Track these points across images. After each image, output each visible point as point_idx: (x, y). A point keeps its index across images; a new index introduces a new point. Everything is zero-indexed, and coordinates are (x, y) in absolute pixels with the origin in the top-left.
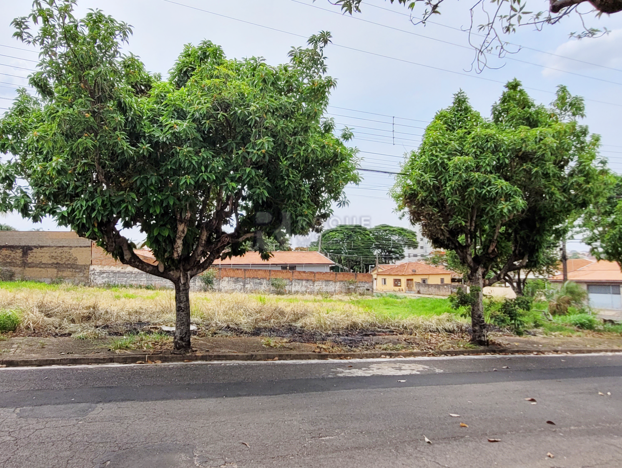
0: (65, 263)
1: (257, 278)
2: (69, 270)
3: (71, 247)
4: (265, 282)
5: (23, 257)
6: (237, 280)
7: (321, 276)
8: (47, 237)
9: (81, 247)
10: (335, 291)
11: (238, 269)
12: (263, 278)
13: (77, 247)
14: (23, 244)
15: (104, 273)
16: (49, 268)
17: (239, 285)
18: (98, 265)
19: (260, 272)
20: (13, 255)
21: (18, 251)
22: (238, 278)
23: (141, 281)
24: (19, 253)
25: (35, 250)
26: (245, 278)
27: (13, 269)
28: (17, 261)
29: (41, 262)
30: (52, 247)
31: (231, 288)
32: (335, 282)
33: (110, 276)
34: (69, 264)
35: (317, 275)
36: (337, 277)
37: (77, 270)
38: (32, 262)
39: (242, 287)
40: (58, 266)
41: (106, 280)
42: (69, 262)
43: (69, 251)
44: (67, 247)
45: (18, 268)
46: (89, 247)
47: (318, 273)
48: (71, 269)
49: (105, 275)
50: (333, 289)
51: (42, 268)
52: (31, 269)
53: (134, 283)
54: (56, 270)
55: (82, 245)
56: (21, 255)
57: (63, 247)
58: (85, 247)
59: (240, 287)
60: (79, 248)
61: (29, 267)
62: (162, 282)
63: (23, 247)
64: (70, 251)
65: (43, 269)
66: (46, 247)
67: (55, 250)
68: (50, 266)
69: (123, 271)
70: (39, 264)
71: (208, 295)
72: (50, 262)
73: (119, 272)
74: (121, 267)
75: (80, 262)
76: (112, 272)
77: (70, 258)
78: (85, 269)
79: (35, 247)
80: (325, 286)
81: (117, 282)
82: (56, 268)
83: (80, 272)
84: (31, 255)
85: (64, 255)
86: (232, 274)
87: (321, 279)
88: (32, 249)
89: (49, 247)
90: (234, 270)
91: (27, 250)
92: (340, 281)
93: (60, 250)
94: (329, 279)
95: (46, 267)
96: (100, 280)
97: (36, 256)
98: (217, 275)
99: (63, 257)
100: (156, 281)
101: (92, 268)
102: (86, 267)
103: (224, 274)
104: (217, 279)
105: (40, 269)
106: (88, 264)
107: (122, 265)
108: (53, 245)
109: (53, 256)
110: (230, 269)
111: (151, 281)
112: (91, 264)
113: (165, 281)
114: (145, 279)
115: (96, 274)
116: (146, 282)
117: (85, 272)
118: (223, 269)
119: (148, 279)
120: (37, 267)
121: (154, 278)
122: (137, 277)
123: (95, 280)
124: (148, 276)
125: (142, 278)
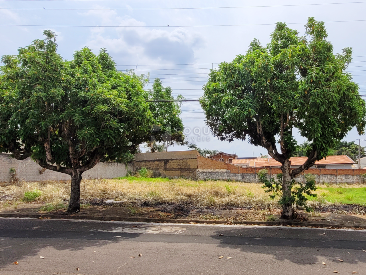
0: (184, 168)
3: (187, 159)
4: (300, 176)
5: (164, 165)
7: (342, 172)
8: (175, 154)
9: (192, 159)
10: (353, 182)
13: (190, 159)
14: (164, 158)
15: (204, 173)
18: (201, 168)
20: (160, 164)
21: (162, 162)
23: (224, 177)
24: (163, 163)
25: (170, 161)
27: (160, 171)
28: (162, 167)
32: (353, 176)
33: (207, 174)
34: (186, 168)
35: (338, 171)
36: (354, 173)
38: (169, 168)
40: (181, 169)
41: (205, 176)
43: (186, 161)
44: (185, 159)
45: (162, 171)
46: (196, 158)
47: (339, 169)
48: (187, 171)
49: (204, 174)
50: (352, 181)
51: (174, 171)
53: (220, 178)
54: (180, 172)
56: (164, 164)
57: (183, 159)
58: (194, 159)
61: (168, 170)
62: (236, 177)
63: (164, 160)
66: (175, 159)
67: (179, 161)
68: (177, 170)
69: (214, 171)
70: (172, 169)
72: (177, 168)
73: (212, 172)
74: (213, 170)
75: (192, 167)
76: (208, 172)
77: (187, 165)
78: (194, 171)
79: (170, 160)
80: (345, 178)
82: (180, 170)
83: (192, 172)
84: (168, 164)
85: (184, 163)
86: (278, 172)
87: (341, 174)
88: (168, 161)
89: (177, 159)
90: (279, 169)
91: (166, 162)
92: (357, 175)
93: (182, 161)
94: (348, 174)
96: (202, 177)
97: (170, 165)
98: (269, 173)
99: (183, 164)
100: (233, 177)
101: (198, 170)
102: (195, 170)
103: (274, 172)
104: (269, 175)
105: (173, 171)
106: (196, 168)
107: (213, 168)
108: (178, 158)
109: (178, 164)
110: (277, 169)
111: (230, 177)
112: (197, 168)
113: (238, 177)
114: (226, 176)
115: (200, 173)
116: (226, 178)
117: (194, 173)
118: (272, 169)
119: (228, 176)
120: (171, 171)
121: (231, 175)
122: (222, 175)
123: (200, 176)
124: (227, 174)
125: (224, 175)
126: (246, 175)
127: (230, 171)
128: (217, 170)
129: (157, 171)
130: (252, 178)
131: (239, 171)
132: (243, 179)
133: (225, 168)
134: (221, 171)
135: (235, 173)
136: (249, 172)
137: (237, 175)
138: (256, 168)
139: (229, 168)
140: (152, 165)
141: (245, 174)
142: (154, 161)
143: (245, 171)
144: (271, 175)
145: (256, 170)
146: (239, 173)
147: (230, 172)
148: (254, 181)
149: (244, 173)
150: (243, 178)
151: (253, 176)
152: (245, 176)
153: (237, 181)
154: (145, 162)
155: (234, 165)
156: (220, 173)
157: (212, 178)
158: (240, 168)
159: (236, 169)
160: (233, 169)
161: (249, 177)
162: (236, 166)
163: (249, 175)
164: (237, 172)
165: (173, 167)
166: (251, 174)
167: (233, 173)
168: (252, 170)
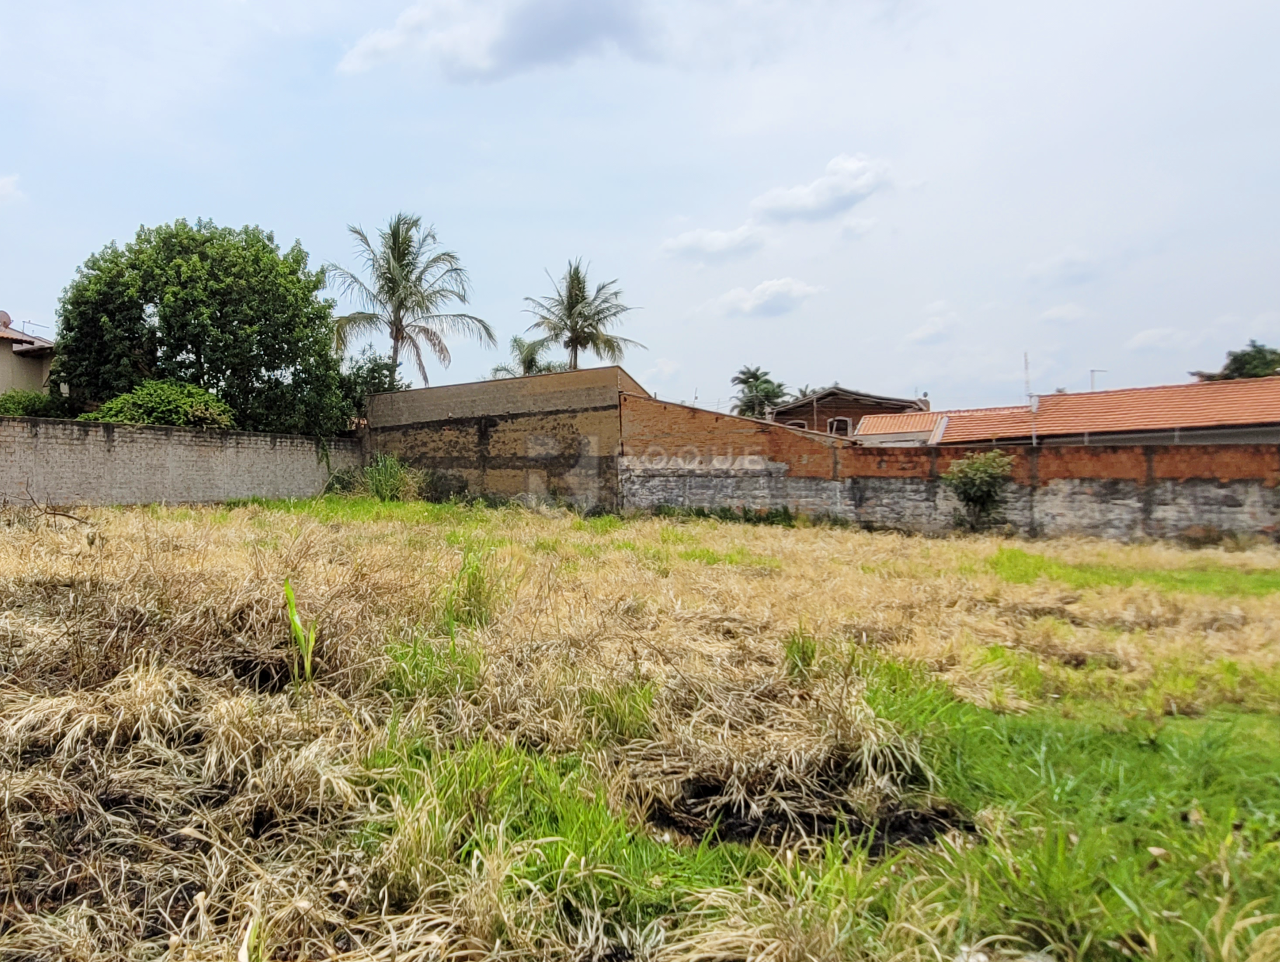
0: (562, 454)
1: (1212, 481)
2: (572, 470)
3: (574, 411)
4: (1253, 496)
5: (479, 444)
6: (1111, 490)
8: (524, 392)
9: (595, 409)
11: (1115, 449)
12: (1245, 481)
13: (586, 410)
14: (479, 413)
15: (654, 476)
16: (529, 468)
17: (1125, 510)
18: (637, 454)
19: (1226, 457)
20: (461, 440)
21: (471, 430)
22: (1115, 482)
23: (755, 497)
24: (472, 436)
25: (502, 426)
26: (1152, 481)
27: (464, 473)
28: (471, 453)
29: (515, 454)
30: (535, 415)
31: (1085, 521)
33: (670, 485)
34: (571, 456)
38: (498, 456)
39: (1139, 516)
40: (549, 462)
41: (661, 495)
42: (572, 451)
43: (569, 421)
44: (566, 411)
45: (472, 470)
46: (615, 407)
49: (656, 482)
51: (520, 468)
52: (497, 472)
53: (735, 504)
54: (544, 473)
55: (598, 405)
56: (476, 439)
57: (558, 412)
58: (605, 408)
59: (1127, 517)
60: (592, 413)
61: (493, 468)
62: (817, 501)
63: (478, 421)
64: (573, 422)
65: (519, 472)
66: (522, 415)
67: (541, 423)
68: (533, 463)
69: (702, 469)
70: (511, 459)
71: (987, 545)
73: (691, 473)
74: (696, 460)
76: (674, 473)
77: (573, 440)
78: (609, 467)
79: (503, 418)
81: (687, 502)
82: (546, 467)
83: (598, 475)
84: (495, 437)
85: (563, 432)
86: (1088, 466)
88: (495, 425)
89: (529, 415)
90: (1094, 452)
91: (486, 425)
93: (550, 422)
95: (525, 466)
96: (644, 497)
97: (504, 440)
98: (1021, 473)
99: (558, 438)
100: (801, 498)
101: (623, 463)
102: (612, 460)
103: (1054, 467)
104: (1022, 487)
105: (513, 472)
106: (614, 453)
107: (700, 453)
108: (536, 410)
110: (1078, 450)
111: (784, 497)
112: (622, 455)
113: (829, 498)
114: (767, 491)
115: (635, 479)
116: (768, 501)
117: (609, 476)
118: (1045, 452)
119: (774, 492)
120: (508, 467)
121: (793, 488)
122: (743, 485)
123: (634, 495)
124: (773, 484)
125: (756, 489)
126: (875, 490)
127: (784, 466)
128: (718, 463)
129: (450, 472)
130: (912, 503)
131: (836, 463)
132: (862, 511)
133: (761, 453)
134: (737, 466)
135: (813, 478)
136: (895, 472)
137: (824, 489)
138: (936, 452)
139: (778, 452)
140: (432, 445)
141: (872, 483)
142: (438, 425)
143: (872, 466)
144: (1034, 489)
145: (940, 461)
146: (835, 479)
147: (788, 474)
148: (924, 519)
149: (867, 478)
150: (859, 501)
151: (916, 492)
152: (869, 494)
153: (820, 520)
154: (405, 434)
155: (808, 436)
156: (734, 477)
157: (691, 502)
158: (844, 448)
159: (816, 456)
160: (805, 457)
161: (893, 498)
162: (817, 438)
163: (893, 487)
164: (828, 473)
165: (513, 451)
166: (908, 481)
167: (801, 478)
168: (915, 459)
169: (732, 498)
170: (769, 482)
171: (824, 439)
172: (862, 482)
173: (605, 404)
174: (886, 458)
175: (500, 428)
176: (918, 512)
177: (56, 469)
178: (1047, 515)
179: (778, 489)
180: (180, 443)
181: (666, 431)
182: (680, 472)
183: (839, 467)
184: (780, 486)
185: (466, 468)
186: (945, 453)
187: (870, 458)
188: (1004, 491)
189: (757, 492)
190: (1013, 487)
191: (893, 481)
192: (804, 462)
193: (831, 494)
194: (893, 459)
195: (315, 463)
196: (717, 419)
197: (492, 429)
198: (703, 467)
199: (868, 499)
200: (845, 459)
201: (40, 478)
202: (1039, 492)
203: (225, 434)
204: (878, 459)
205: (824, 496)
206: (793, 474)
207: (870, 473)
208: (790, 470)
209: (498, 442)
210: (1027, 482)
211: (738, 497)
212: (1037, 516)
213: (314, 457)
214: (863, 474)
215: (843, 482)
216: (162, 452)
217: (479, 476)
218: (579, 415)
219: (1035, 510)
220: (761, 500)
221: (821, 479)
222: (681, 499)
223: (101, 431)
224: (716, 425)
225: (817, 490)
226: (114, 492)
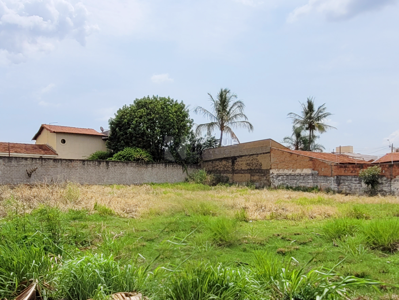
0: (255, 169)
2: (257, 174)
3: (258, 154)
8: (244, 148)
9: (264, 153)
13: (261, 154)
14: (232, 155)
15: (280, 176)
16: (245, 173)
18: (275, 169)
20: (227, 164)
21: (230, 161)
23: (308, 183)
27: (228, 175)
28: (230, 169)
29: (242, 169)
30: (247, 156)
33: (284, 179)
34: (257, 169)
37: (262, 175)
38: (237, 169)
40: (251, 171)
41: (281, 182)
42: (257, 168)
43: (256, 158)
44: (256, 154)
45: (230, 174)
46: (269, 153)
48: (258, 174)
49: (280, 178)
51: (243, 173)
52: (237, 175)
53: (302, 185)
54: (250, 175)
55: (264, 152)
56: (231, 164)
57: (253, 155)
58: (266, 153)
60: (262, 155)
61: (236, 173)
62: (326, 184)
63: (232, 158)
64: (258, 158)
65: (242, 175)
66: (244, 156)
67: (249, 158)
68: (246, 172)
69: (293, 173)
70: (240, 170)
72: (246, 169)
73: (290, 175)
74: (291, 171)
75: (264, 168)
76: (285, 175)
77: (257, 164)
78: (267, 173)
79: (238, 157)
81: (289, 185)
82: (250, 173)
83: (264, 176)
84: (236, 164)
85: (255, 161)
88: (236, 159)
91: (234, 159)
93: (251, 158)
96: (277, 183)
97: (239, 164)
98: (388, 173)
99: (253, 163)
100: (322, 183)
101: (271, 171)
102: (268, 171)
103: (398, 171)
104: (388, 178)
106: (269, 168)
107: (293, 168)
108: (247, 154)
109: (247, 163)
111: (317, 183)
112: (271, 169)
113: (330, 183)
114: (312, 181)
115: (274, 177)
116: (312, 184)
117: (267, 176)
118: (395, 166)
119: (314, 181)
120: (240, 173)
121: (319, 179)
122: (305, 179)
123: (274, 182)
124: (313, 178)
125: (309, 180)
126: (343, 180)
127: (317, 172)
128: (298, 171)
129: (224, 175)
130: (354, 185)
131: (332, 171)
132: (339, 187)
133: (310, 167)
134: (303, 172)
135: (325, 176)
136: (349, 174)
137: (328, 180)
139: (315, 167)
140: (219, 166)
141: (343, 178)
142: (221, 160)
143: (342, 171)
144: (391, 179)
146: (331, 176)
147: (318, 174)
148: (358, 190)
149: (341, 176)
150: (339, 184)
151: (356, 180)
152: (341, 181)
153: (328, 191)
154: (212, 163)
155: (324, 162)
156: (302, 176)
157: (290, 184)
158: (335, 165)
159: (326, 169)
160: (323, 169)
161: (349, 183)
162: (326, 162)
163: (349, 179)
164: (329, 174)
165: (241, 168)
166: (353, 177)
167: (321, 176)
168: (355, 169)
169: (302, 183)
170: (313, 177)
171: (328, 162)
172: (339, 177)
173: (266, 152)
174: (347, 169)
175: (237, 160)
176: (356, 187)
177: (90, 174)
178: (395, 188)
179: (315, 180)
180: (132, 166)
181: (283, 160)
182: (287, 174)
183: (333, 172)
184: (315, 179)
185: (228, 173)
186: (364, 167)
187: (342, 169)
188: (382, 180)
189: (309, 181)
190: (385, 178)
191: (349, 177)
192: (323, 171)
193: (330, 181)
194: (349, 169)
195: (182, 172)
196: (298, 156)
197: (235, 161)
198: (293, 172)
199: (341, 183)
200: (335, 169)
201: (85, 176)
202: (393, 180)
203: (147, 163)
204: (344, 169)
205: (328, 182)
206: (319, 174)
207: (342, 174)
208: (318, 173)
209: (237, 165)
210: (389, 177)
211: (303, 183)
212: (392, 189)
213: (181, 170)
214: (340, 174)
215: (334, 177)
216: (125, 169)
217: (232, 176)
218: (259, 155)
219: (392, 186)
220: (310, 183)
221: (327, 176)
222: (287, 183)
223: (105, 163)
224: (298, 158)
225: (326, 180)
226: (109, 181)
